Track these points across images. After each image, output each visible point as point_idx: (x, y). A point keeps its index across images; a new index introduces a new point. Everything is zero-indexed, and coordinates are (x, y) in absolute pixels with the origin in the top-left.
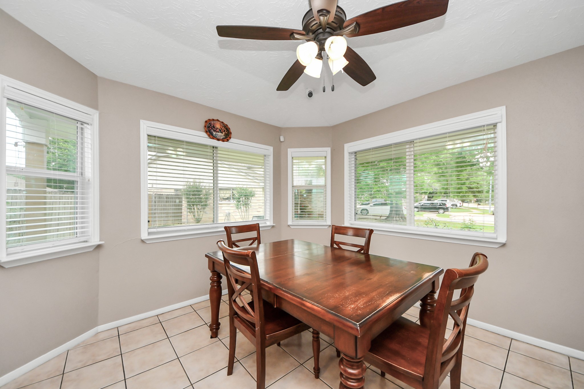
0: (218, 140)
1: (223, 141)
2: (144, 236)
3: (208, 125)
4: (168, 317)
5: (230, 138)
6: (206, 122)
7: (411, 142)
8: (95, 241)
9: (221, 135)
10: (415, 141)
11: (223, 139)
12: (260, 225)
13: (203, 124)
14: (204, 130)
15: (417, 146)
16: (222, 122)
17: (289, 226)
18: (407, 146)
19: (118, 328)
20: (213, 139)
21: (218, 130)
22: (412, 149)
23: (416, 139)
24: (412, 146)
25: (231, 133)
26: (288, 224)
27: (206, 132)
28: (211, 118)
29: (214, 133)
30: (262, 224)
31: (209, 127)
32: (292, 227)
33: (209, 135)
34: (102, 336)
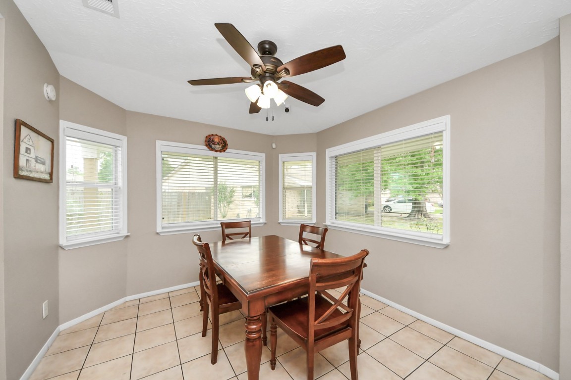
0: (216, 151)
1: (221, 152)
2: (159, 230)
3: (208, 139)
4: (175, 294)
5: (227, 149)
6: (207, 137)
7: (379, 147)
8: (125, 233)
9: (218, 147)
10: (382, 147)
11: (220, 150)
12: (252, 222)
13: (204, 139)
14: (204, 144)
15: (384, 152)
16: (220, 136)
17: (279, 223)
18: (375, 152)
19: (140, 299)
20: (212, 150)
21: (216, 143)
22: (380, 154)
23: (382, 145)
24: (380, 151)
25: (227, 145)
26: (279, 222)
27: (207, 146)
28: (211, 134)
29: (213, 146)
30: (253, 221)
31: (208, 142)
32: (282, 224)
33: (209, 148)
34: (128, 304)
